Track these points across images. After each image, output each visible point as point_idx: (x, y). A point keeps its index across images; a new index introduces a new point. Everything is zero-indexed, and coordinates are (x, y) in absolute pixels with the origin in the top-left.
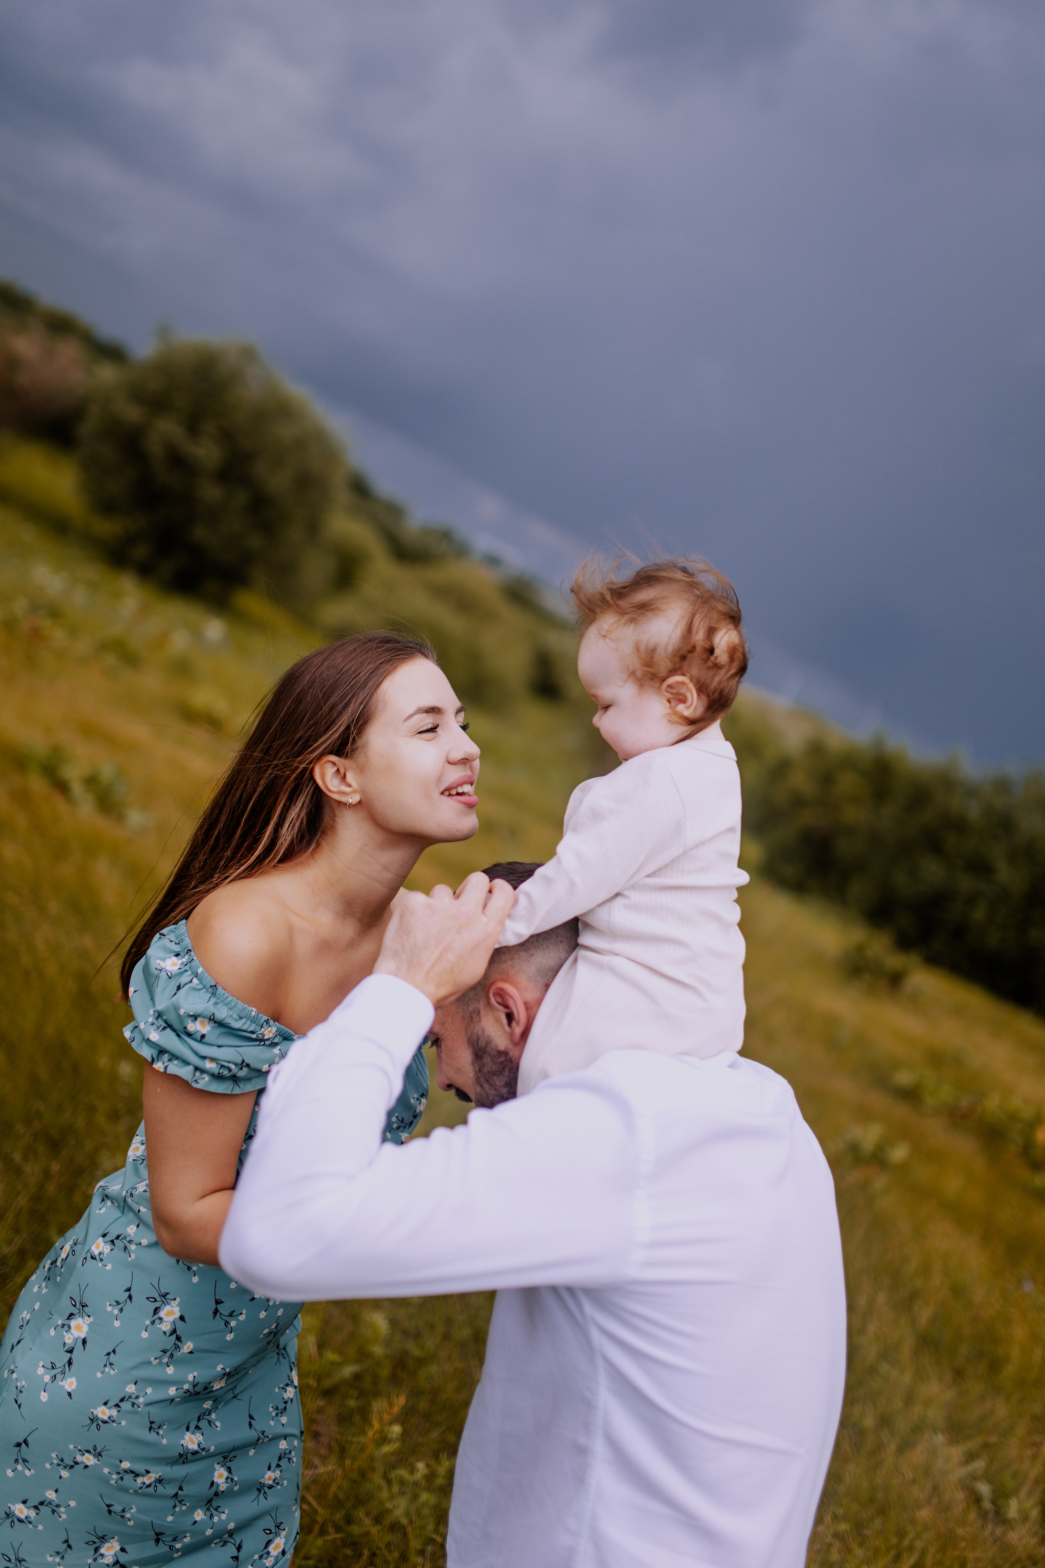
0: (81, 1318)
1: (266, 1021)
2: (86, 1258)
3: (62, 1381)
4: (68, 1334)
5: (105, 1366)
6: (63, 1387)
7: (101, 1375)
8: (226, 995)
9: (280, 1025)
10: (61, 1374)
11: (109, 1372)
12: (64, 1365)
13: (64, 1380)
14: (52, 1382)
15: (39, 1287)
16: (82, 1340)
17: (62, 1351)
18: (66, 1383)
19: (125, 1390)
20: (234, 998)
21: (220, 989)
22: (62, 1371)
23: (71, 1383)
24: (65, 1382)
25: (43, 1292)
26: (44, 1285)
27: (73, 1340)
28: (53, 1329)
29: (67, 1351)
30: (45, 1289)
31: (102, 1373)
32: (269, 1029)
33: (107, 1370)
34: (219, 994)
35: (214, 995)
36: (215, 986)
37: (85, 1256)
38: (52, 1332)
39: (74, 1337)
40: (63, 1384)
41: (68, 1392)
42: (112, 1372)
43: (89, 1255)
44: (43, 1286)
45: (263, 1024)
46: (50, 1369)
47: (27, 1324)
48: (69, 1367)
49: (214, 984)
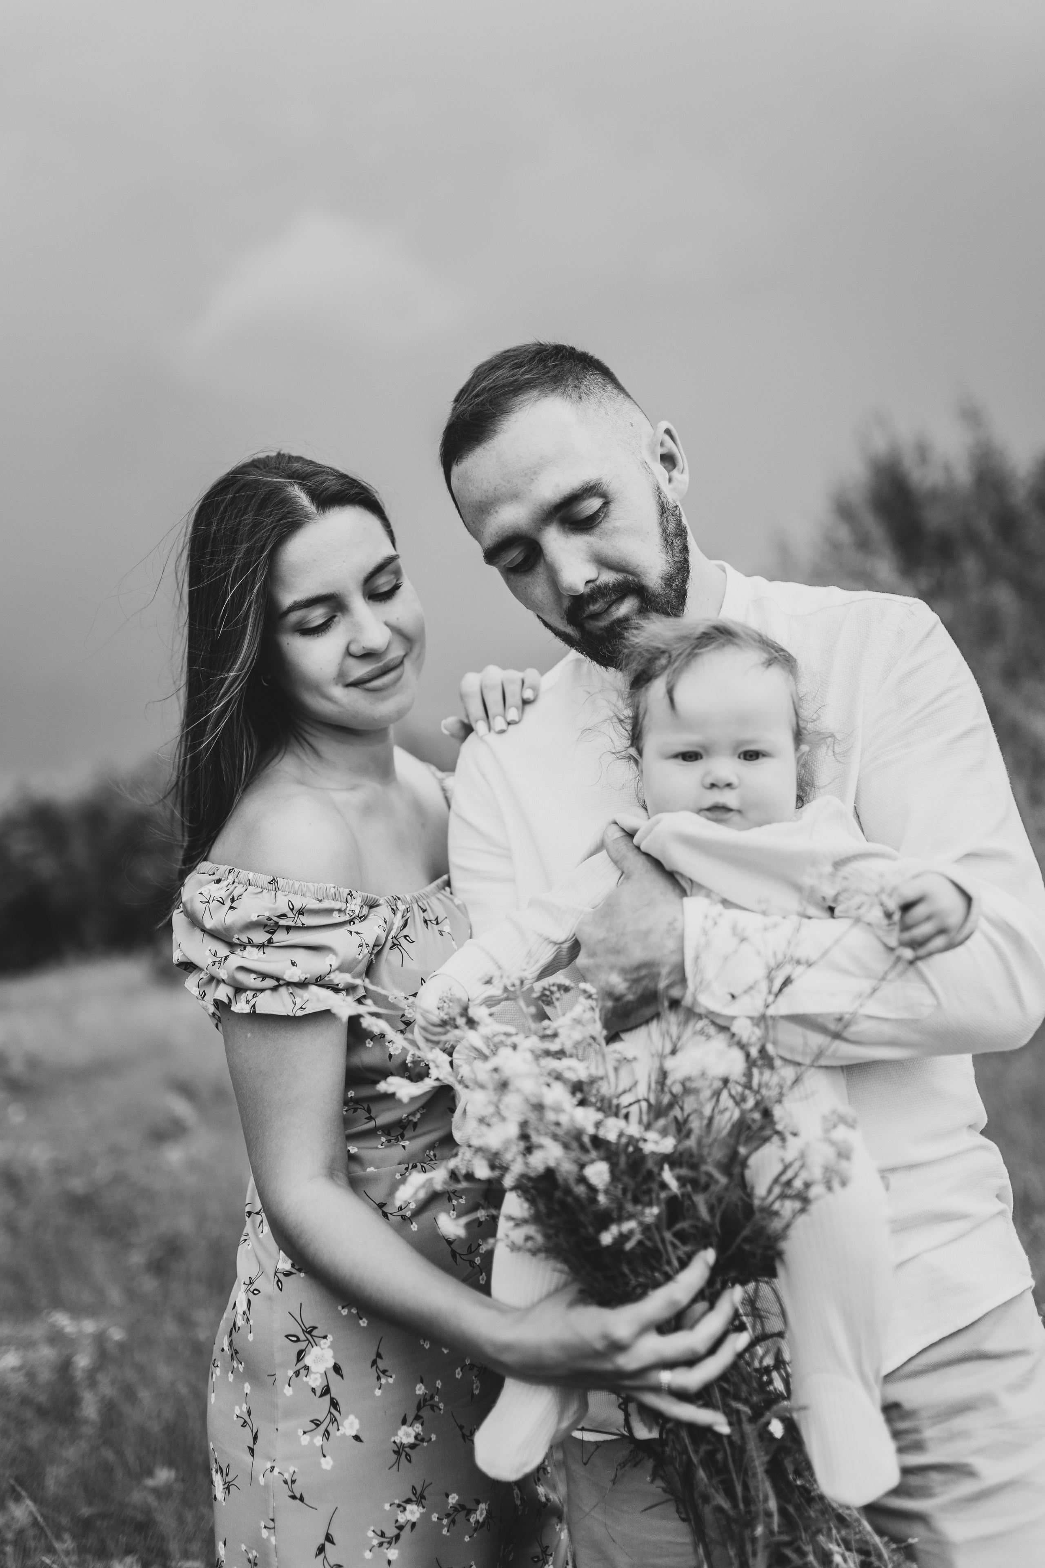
0: (315, 1347)
1: (349, 894)
2: (279, 1281)
3: (338, 1430)
4: (310, 1376)
5: (379, 1378)
6: (344, 1435)
7: (380, 1391)
8: (291, 882)
9: (363, 894)
10: (333, 1423)
11: (387, 1382)
12: (329, 1412)
13: (340, 1428)
14: (328, 1439)
15: (232, 1373)
16: (332, 1370)
17: (316, 1399)
18: (345, 1428)
19: (416, 1394)
20: (301, 882)
21: (280, 881)
22: (331, 1419)
23: (351, 1424)
24: (343, 1429)
25: (241, 1370)
26: (235, 1364)
27: (321, 1377)
28: (287, 1386)
29: (322, 1395)
30: (240, 1365)
31: (379, 1389)
32: (354, 901)
33: (383, 1381)
34: (282, 886)
35: (277, 889)
36: (274, 879)
37: (276, 1279)
38: (288, 1391)
39: (321, 1374)
40: (342, 1433)
41: (353, 1437)
42: (391, 1380)
43: (281, 1276)
44: (235, 1366)
45: (347, 899)
46: (315, 1429)
47: (249, 1416)
48: (336, 1409)
49: (272, 878)
